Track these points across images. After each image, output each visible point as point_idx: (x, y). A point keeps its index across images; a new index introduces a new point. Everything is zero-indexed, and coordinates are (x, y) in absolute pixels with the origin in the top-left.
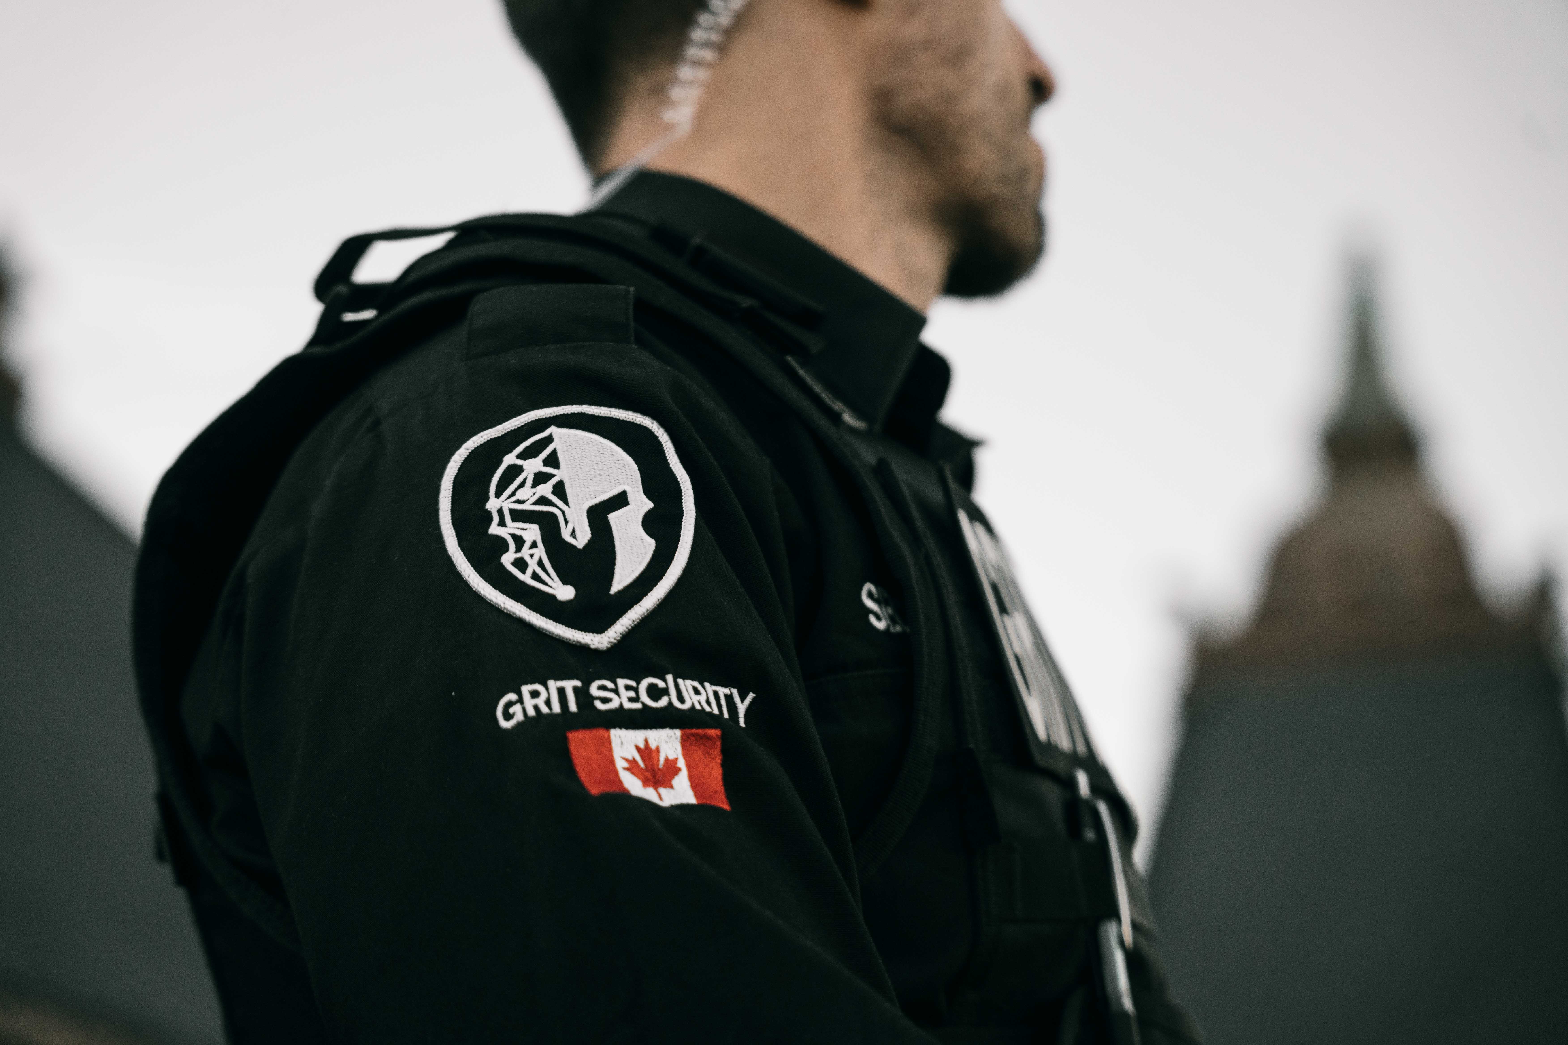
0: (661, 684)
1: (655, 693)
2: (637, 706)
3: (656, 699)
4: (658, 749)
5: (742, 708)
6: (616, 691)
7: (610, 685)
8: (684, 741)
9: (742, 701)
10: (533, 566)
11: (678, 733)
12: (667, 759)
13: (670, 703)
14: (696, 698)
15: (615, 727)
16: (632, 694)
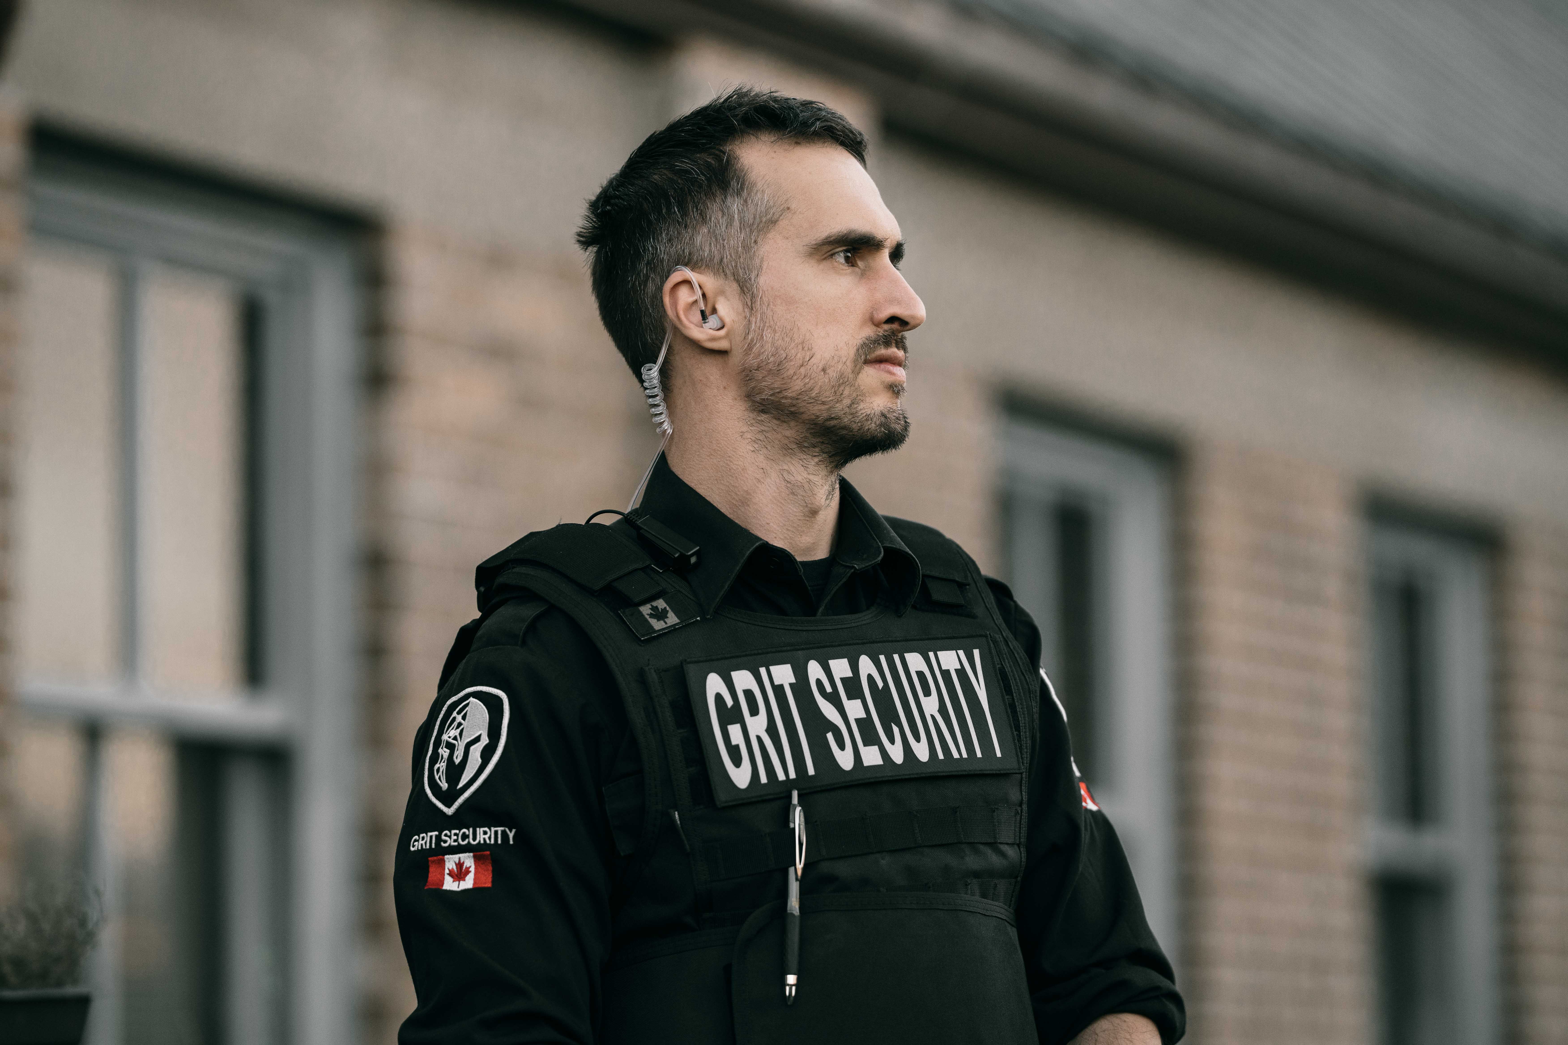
0: (467, 833)
1: (465, 837)
2: (456, 844)
3: (463, 840)
4: (463, 863)
5: (511, 835)
6: (450, 837)
7: (449, 833)
8: (475, 857)
9: (511, 832)
10: (440, 773)
11: (471, 854)
12: (466, 868)
13: (469, 842)
14: (483, 836)
15: (447, 855)
16: (455, 837)
